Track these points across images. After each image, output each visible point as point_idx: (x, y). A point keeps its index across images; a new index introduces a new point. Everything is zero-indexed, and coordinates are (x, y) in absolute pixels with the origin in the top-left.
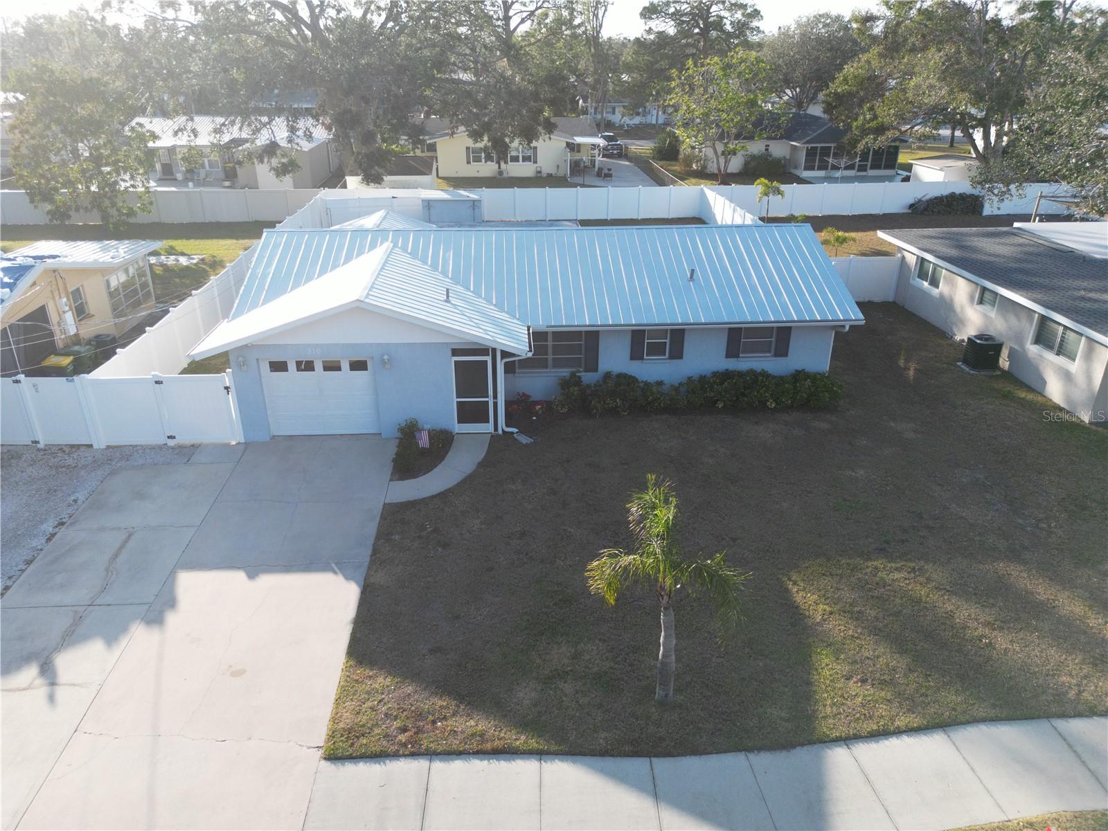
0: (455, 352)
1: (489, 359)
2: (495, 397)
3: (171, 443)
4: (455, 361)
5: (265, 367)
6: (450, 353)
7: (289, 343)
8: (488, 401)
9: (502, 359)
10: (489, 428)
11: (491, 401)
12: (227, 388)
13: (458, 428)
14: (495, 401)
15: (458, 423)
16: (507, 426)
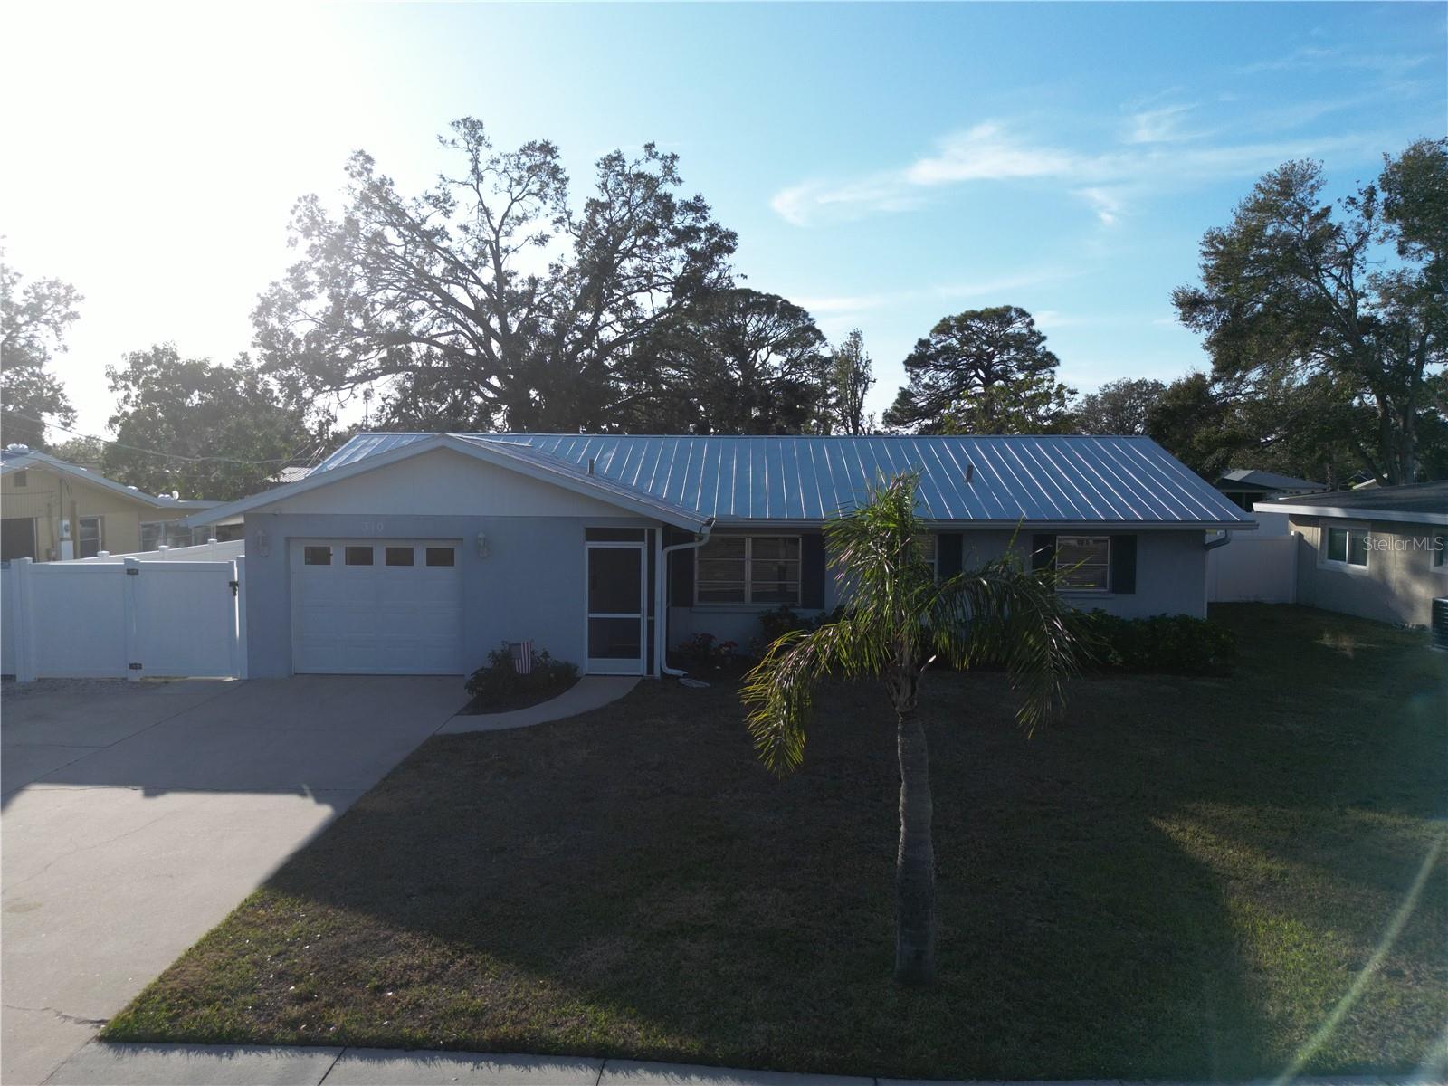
0: (593, 534)
1: (643, 546)
2: (651, 612)
3: (136, 677)
4: (590, 549)
5: (298, 554)
6: (582, 535)
7: (338, 512)
8: (639, 619)
9: (664, 546)
10: (639, 666)
11: (643, 618)
12: (233, 585)
13: (588, 665)
14: (651, 618)
15: (590, 657)
16: (669, 665)
